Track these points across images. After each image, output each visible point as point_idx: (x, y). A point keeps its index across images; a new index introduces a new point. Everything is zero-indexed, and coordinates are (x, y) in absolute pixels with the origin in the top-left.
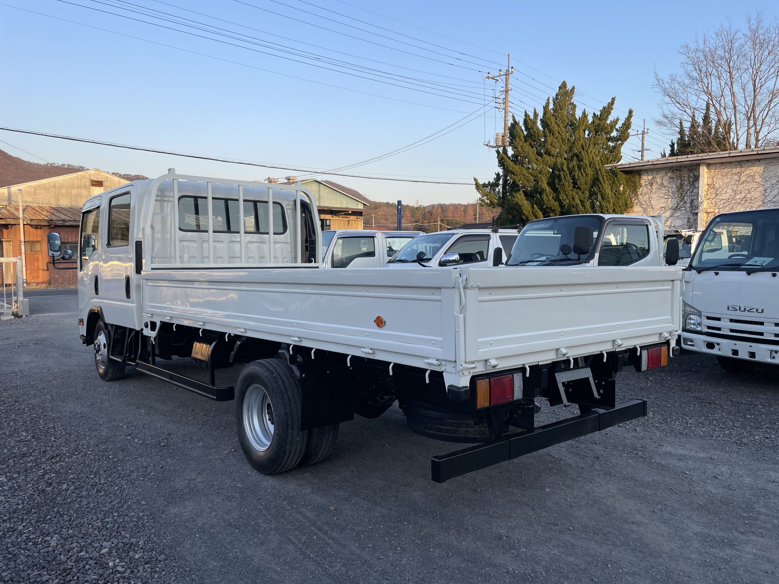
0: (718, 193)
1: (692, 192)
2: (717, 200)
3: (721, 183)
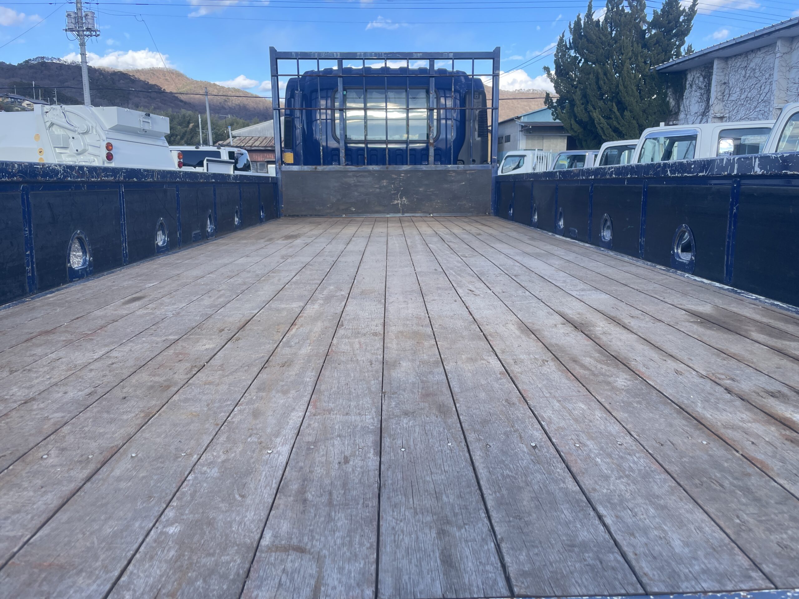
3: (733, 81)
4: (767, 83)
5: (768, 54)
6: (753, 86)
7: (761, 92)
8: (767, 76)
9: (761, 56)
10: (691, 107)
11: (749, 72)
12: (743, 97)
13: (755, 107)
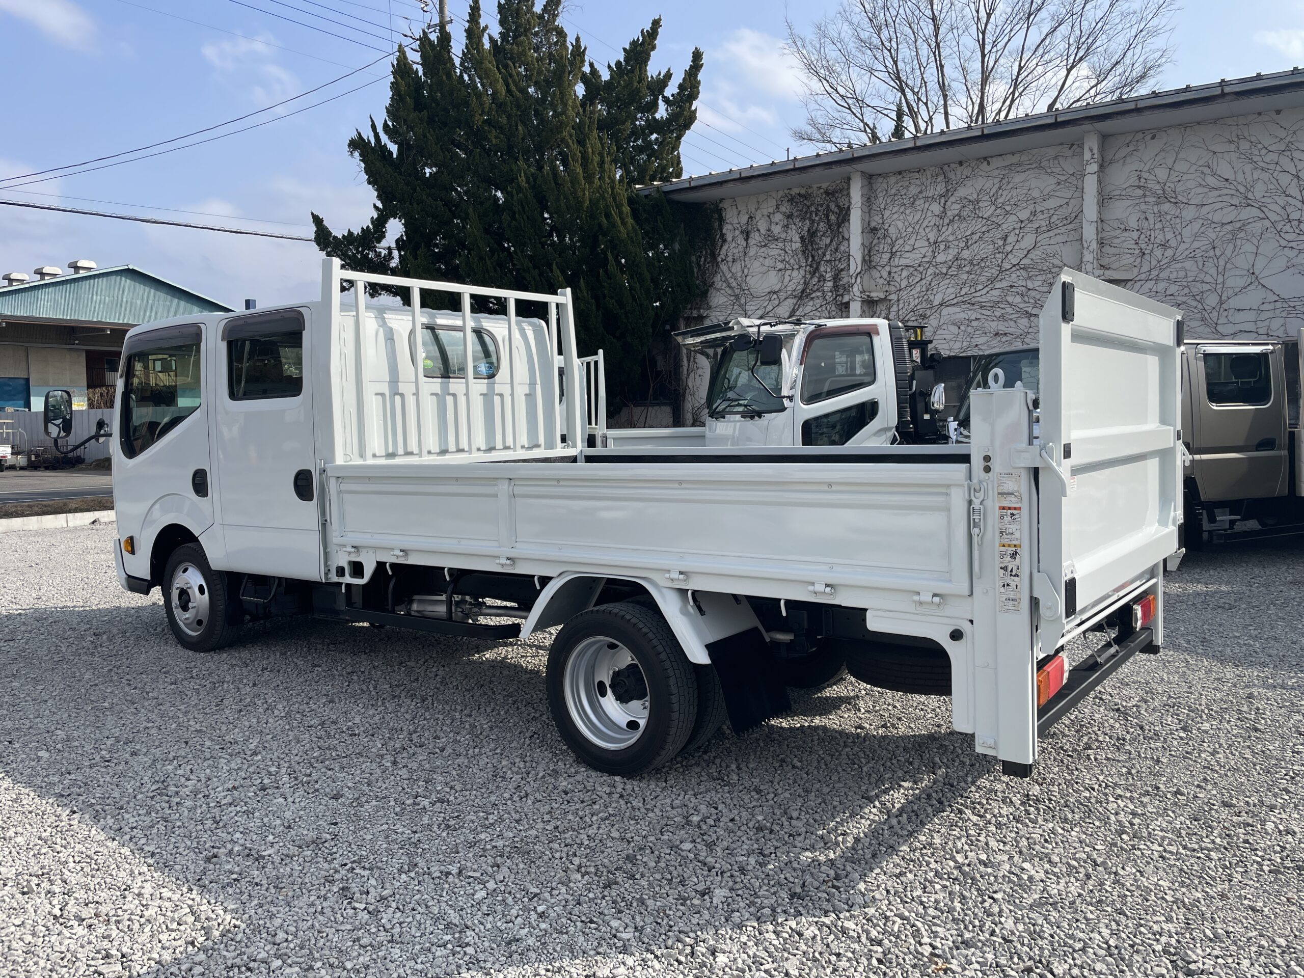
0: (894, 250)
1: (836, 250)
2: (894, 270)
3: (900, 225)
4: (1026, 230)
5: (1019, 169)
6: (976, 237)
7: (1009, 248)
8: (1024, 215)
9: (996, 173)
10: (751, 281)
11: (957, 206)
12: (941, 258)
13: (993, 280)
